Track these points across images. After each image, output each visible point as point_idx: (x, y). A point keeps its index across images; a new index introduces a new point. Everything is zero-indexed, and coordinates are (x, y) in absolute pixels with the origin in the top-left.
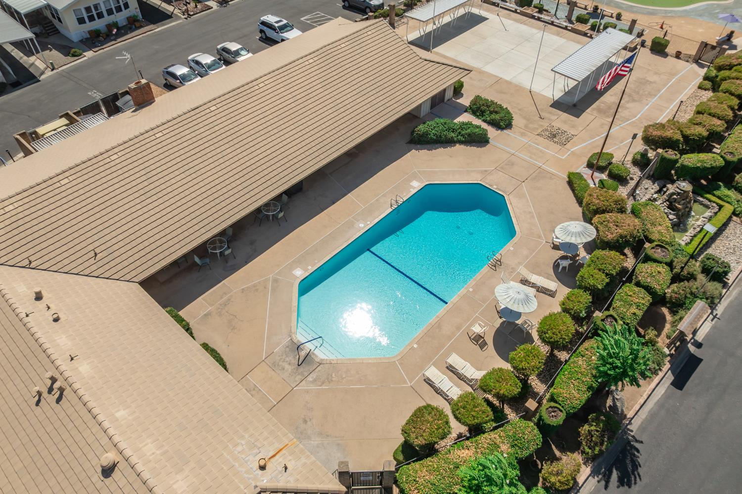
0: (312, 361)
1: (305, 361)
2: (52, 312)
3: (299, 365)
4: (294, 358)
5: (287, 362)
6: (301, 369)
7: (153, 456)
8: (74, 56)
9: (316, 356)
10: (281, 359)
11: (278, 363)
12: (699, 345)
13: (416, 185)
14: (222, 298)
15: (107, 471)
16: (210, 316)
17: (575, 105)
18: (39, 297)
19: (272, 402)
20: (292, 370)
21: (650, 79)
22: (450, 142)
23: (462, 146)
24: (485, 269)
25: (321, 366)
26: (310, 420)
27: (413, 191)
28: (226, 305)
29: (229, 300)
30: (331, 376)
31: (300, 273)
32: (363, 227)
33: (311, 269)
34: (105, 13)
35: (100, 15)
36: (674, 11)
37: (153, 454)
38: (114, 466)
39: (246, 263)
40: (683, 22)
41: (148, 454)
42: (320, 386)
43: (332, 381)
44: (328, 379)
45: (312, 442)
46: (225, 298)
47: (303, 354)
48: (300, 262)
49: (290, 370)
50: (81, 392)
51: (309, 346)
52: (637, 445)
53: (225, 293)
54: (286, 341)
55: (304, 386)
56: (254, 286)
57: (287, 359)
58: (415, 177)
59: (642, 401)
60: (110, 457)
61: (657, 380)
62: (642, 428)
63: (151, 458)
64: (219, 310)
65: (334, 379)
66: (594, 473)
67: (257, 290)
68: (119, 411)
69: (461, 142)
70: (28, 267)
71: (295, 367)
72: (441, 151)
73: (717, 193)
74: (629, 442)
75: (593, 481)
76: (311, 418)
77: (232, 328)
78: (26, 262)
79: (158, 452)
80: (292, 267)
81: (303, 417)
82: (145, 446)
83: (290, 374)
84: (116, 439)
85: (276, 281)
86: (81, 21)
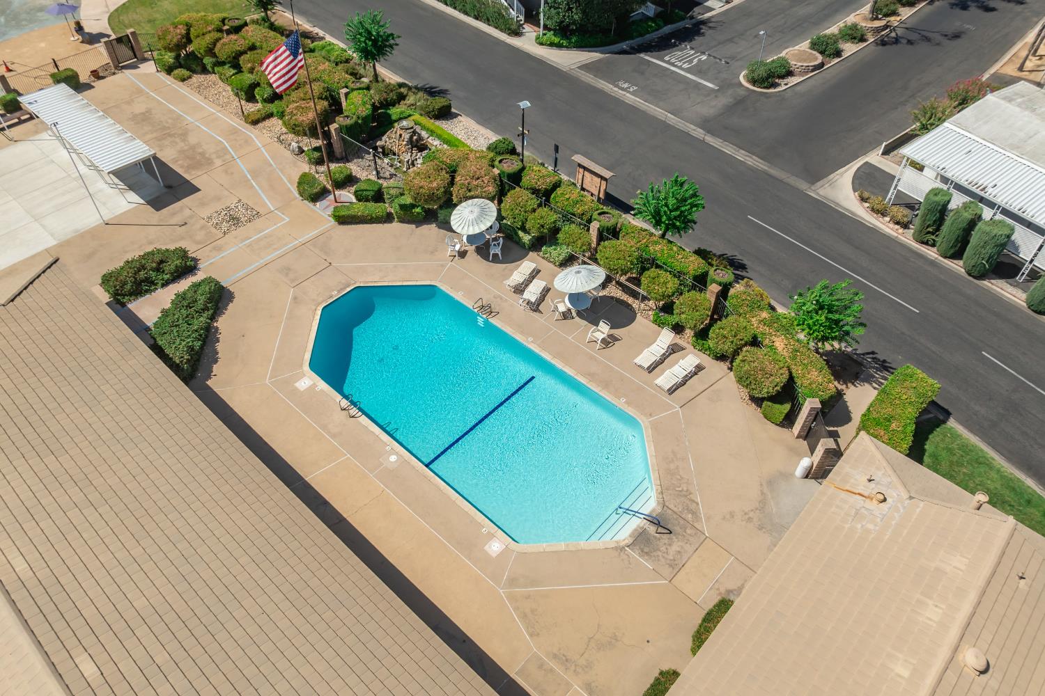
0: (662, 517)
1: (661, 525)
3: (671, 533)
4: (659, 539)
5: (667, 549)
6: (676, 529)
7: (939, 605)
9: (654, 510)
10: (664, 557)
11: (671, 560)
14: (552, 670)
16: (593, 684)
17: (169, 188)
19: (732, 562)
20: (678, 541)
25: (667, 504)
26: (745, 514)
28: (567, 660)
29: (555, 656)
30: (680, 491)
33: (487, 528)
37: (936, 606)
41: (941, 611)
42: (698, 504)
43: (687, 490)
44: (686, 496)
45: (774, 510)
46: (552, 664)
47: (650, 529)
48: (474, 548)
49: (680, 543)
53: (541, 666)
54: (632, 554)
55: (701, 525)
56: (524, 616)
57: (663, 549)
58: (288, 383)
63: (944, 607)
64: (579, 670)
65: (685, 489)
67: (533, 611)
68: (899, 676)
71: (674, 537)
76: (743, 513)
77: (613, 641)
79: (930, 602)
80: (481, 559)
81: (744, 522)
82: (930, 619)
83: (687, 543)
85: (512, 582)
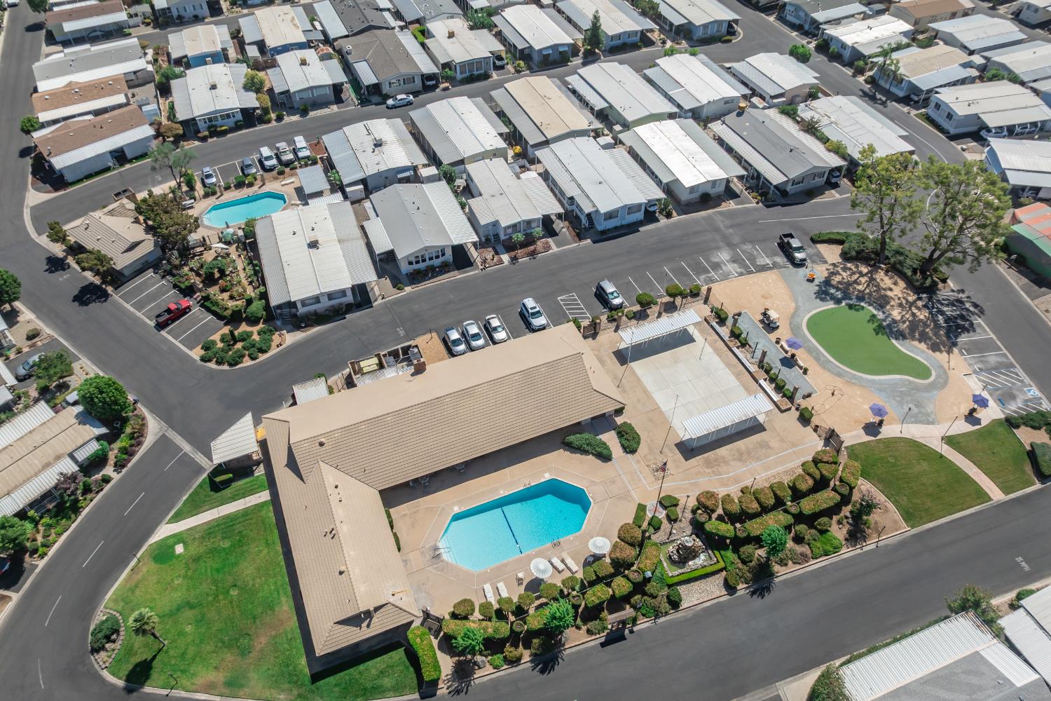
0: (439, 558)
1: (437, 557)
2: (340, 496)
3: (432, 558)
4: (432, 554)
5: (428, 555)
6: (433, 561)
8: (398, 289)
9: (442, 557)
10: (426, 552)
11: (424, 554)
12: (631, 632)
13: (547, 476)
15: (341, 573)
16: (404, 516)
17: (692, 450)
18: (336, 487)
19: (411, 571)
21: (771, 444)
22: (585, 452)
23: (594, 458)
24: (549, 545)
25: (442, 562)
26: (426, 584)
27: (543, 480)
30: (443, 569)
31: (456, 510)
32: (503, 493)
33: (463, 509)
34: (427, 259)
35: (424, 261)
36: (862, 378)
38: (343, 572)
39: (435, 492)
40: (858, 393)
42: (436, 571)
43: (442, 571)
44: (441, 569)
47: (437, 553)
48: (459, 503)
49: (427, 559)
50: (341, 538)
51: (442, 551)
52: (560, 660)
54: (432, 544)
55: (430, 568)
56: (432, 508)
57: (429, 553)
58: (549, 470)
59: (577, 643)
60: (343, 568)
61: (594, 637)
62: (569, 655)
63: (356, 574)
65: (444, 571)
66: (531, 661)
67: (432, 510)
68: (351, 552)
69: (593, 454)
70: (336, 468)
71: (430, 559)
72: (578, 455)
73: (722, 552)
74: (558, 657)
75: (529, 665)
77: (413, 527)
78: (335, 466)
79: (359, 573)
80: (454, 504)
82: (356, 570)
83: (426, 561)
84: (347, 562)
85: (443, 509)
86: (411, 263)
